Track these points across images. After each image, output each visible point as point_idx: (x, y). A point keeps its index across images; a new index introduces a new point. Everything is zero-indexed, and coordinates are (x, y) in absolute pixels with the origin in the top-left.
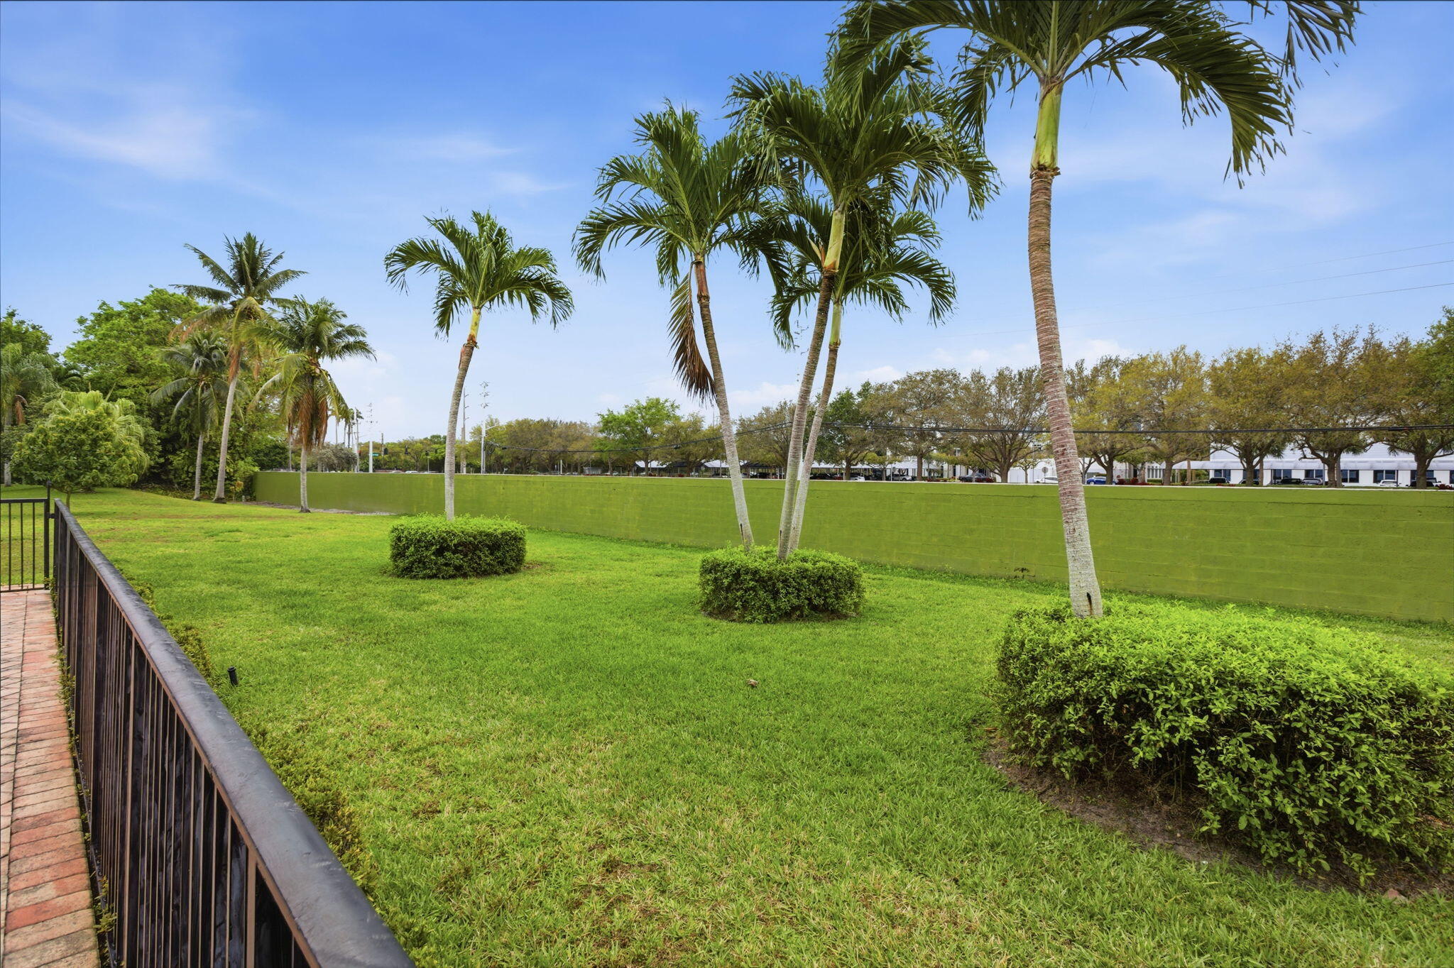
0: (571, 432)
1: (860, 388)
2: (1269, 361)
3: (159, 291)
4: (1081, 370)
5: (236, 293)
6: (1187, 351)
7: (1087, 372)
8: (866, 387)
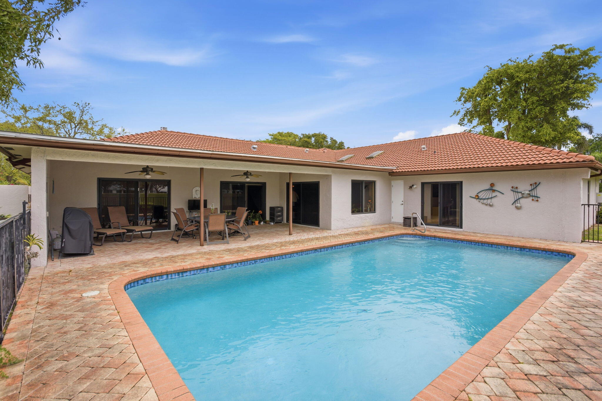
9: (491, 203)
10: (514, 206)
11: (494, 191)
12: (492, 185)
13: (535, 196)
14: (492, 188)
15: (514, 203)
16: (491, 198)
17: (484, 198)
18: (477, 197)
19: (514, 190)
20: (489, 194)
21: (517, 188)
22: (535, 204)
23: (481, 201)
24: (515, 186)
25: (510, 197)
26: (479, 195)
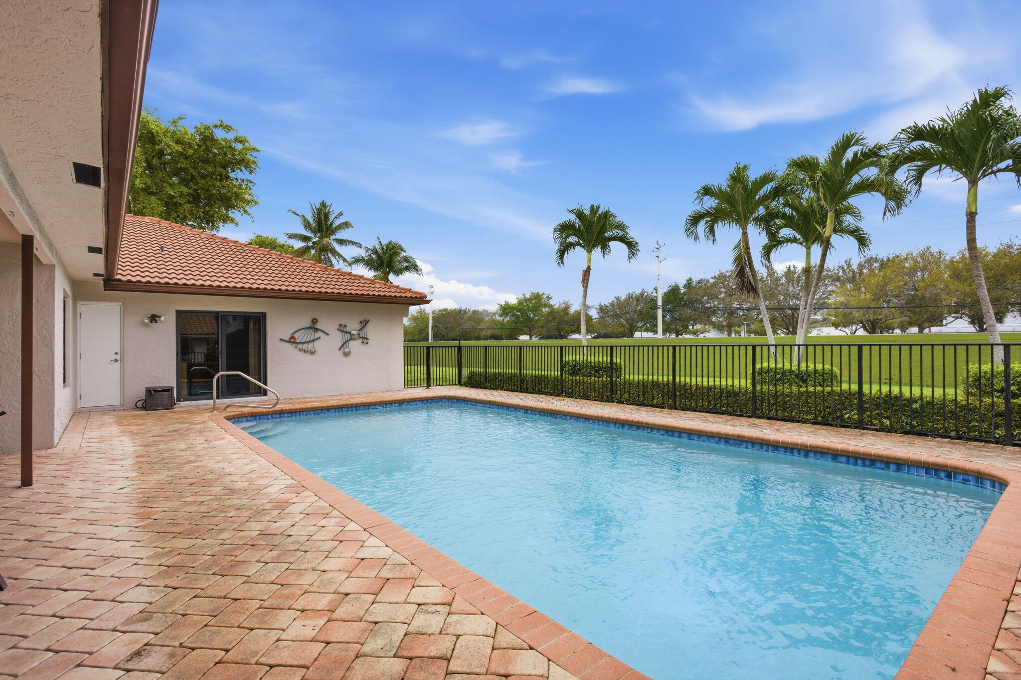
0: (477, 316)
1: (685, 282)
2: (995, 256)
3: (259, 236)
4: (849, 265)
5: (316, 237)
6: (932, 250)
7: (855, 266)
8: (690, 281)
9: (313, 349)
10: (341, 352)
11: (317, 330)
12: (315, 321)
13: (365, 338)
14: (313, 327)
15: (343, 347)
16: (314, 340)
17: (303, 341)
18: (292, 340)
19: (342, 329)
20: (310, 335)
21: (345, 326)
22: (364, 347)
23: (300, 346)
24: (343, 323)
25: (337, 338)
26: (296, 336)
